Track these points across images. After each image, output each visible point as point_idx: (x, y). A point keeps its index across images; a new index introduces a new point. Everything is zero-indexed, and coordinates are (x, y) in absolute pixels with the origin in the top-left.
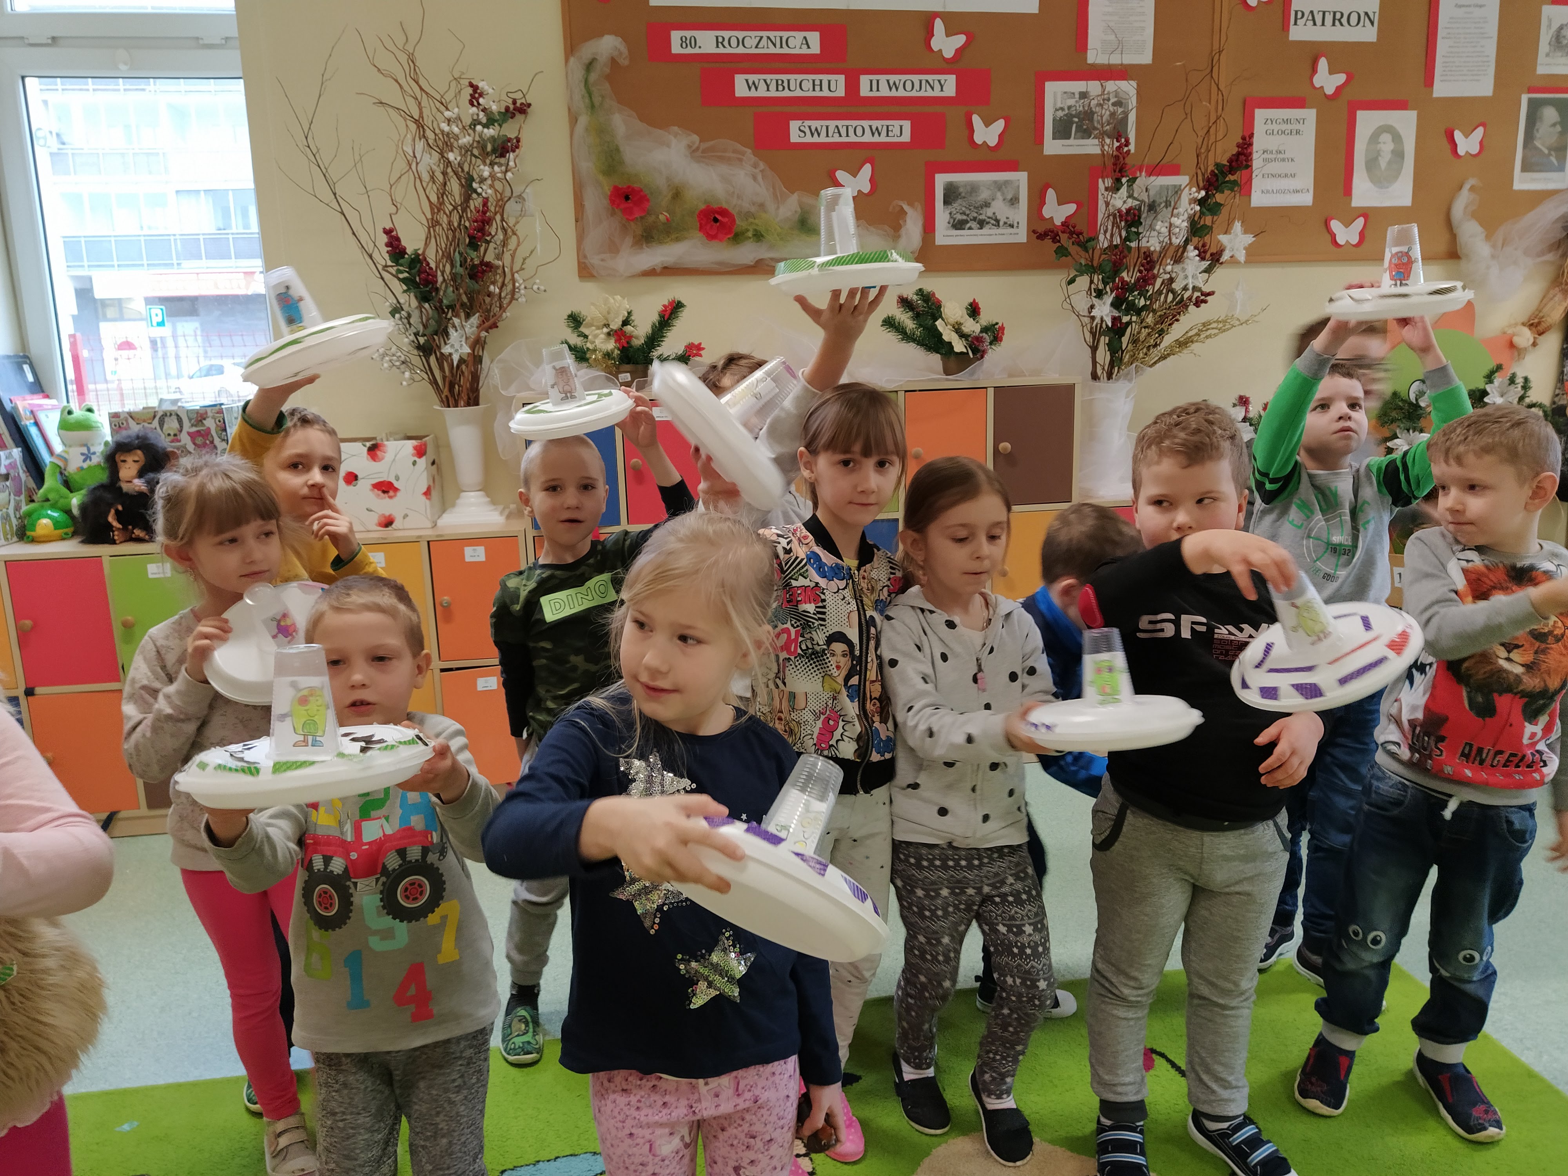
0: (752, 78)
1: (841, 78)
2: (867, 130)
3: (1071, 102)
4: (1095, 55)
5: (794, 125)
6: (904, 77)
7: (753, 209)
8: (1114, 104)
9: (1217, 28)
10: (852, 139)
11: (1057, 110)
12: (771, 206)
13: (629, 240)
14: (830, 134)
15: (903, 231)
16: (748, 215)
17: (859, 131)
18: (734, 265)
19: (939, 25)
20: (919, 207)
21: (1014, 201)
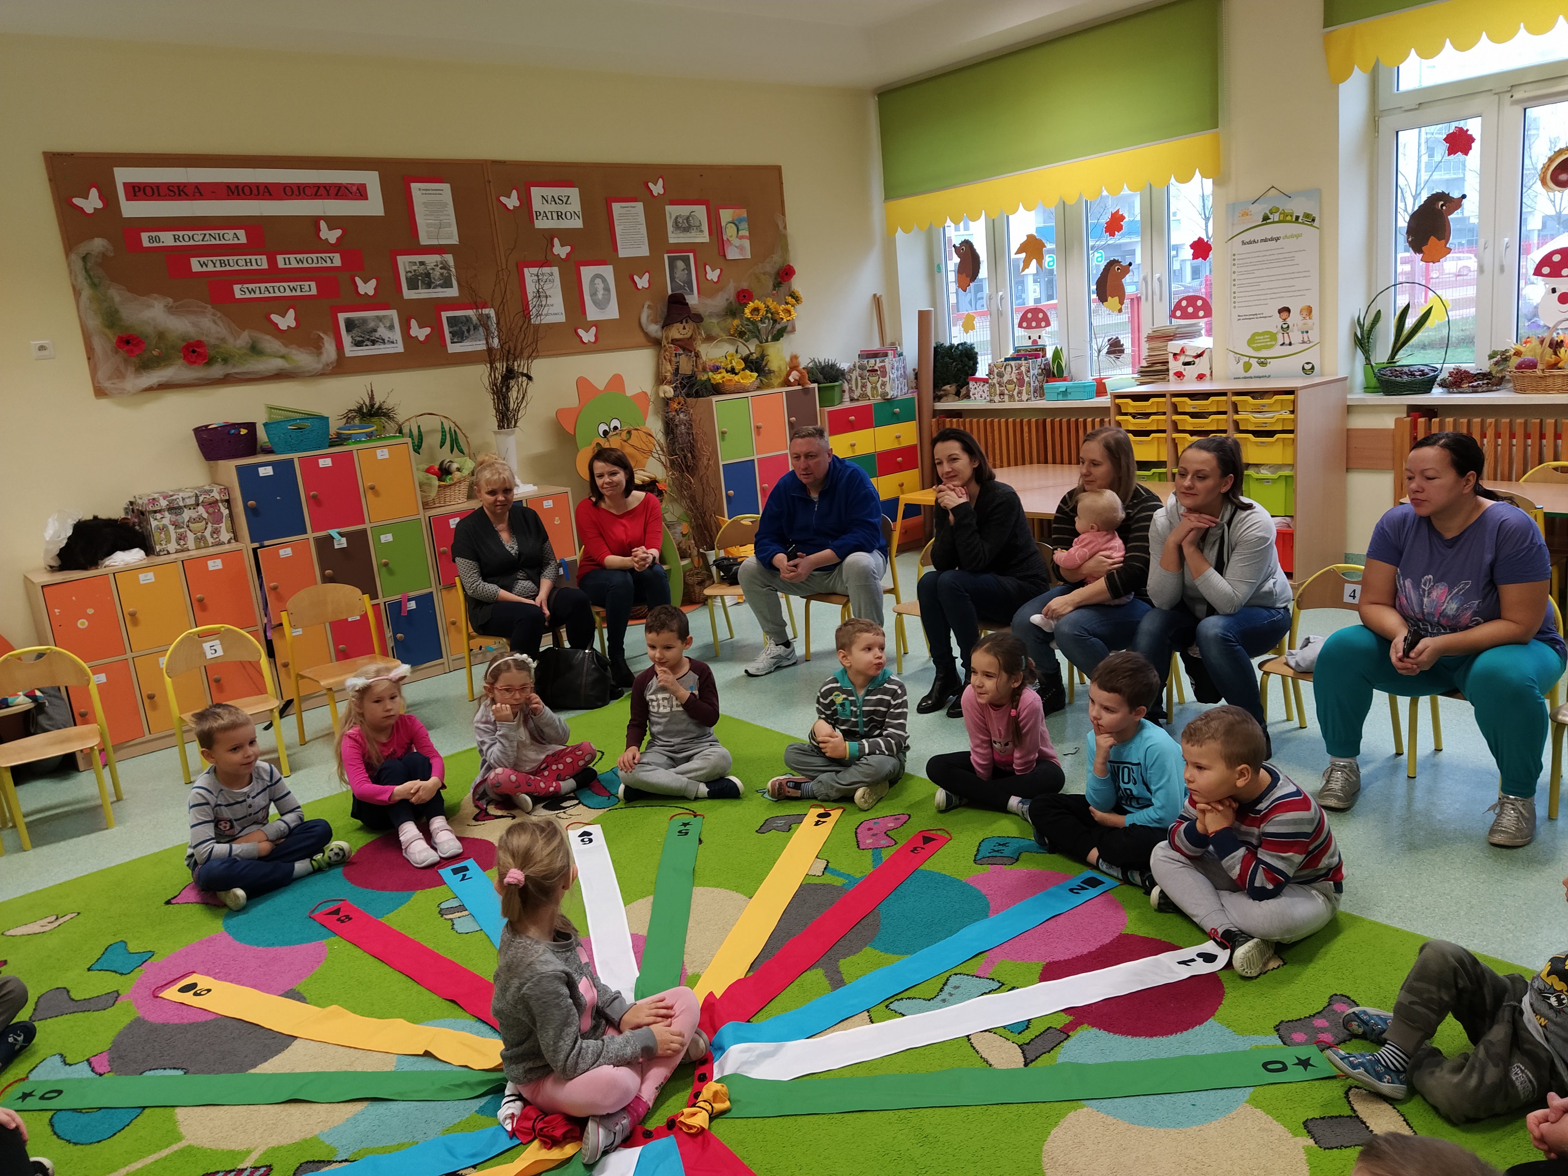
0: (202, 259)
1: (264, 257)
2: (287, 288)
3: (415, 268)
4: (424, 240)
5: (237, 288)
6: (306, 256)
7: (217, 342)
8: (441, 268)
9: (493, 222)
10: (278, 294)
11: (407, 272)
12: (231, 340)
13: (131, 369)
14: (262, 291)
15: (324, 350)
16: (215, 346)
17: (282, 289)
18: (209, 379)
19: (323, 224)
20: (332, 336)
21: (391, 328)
